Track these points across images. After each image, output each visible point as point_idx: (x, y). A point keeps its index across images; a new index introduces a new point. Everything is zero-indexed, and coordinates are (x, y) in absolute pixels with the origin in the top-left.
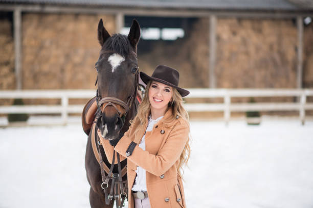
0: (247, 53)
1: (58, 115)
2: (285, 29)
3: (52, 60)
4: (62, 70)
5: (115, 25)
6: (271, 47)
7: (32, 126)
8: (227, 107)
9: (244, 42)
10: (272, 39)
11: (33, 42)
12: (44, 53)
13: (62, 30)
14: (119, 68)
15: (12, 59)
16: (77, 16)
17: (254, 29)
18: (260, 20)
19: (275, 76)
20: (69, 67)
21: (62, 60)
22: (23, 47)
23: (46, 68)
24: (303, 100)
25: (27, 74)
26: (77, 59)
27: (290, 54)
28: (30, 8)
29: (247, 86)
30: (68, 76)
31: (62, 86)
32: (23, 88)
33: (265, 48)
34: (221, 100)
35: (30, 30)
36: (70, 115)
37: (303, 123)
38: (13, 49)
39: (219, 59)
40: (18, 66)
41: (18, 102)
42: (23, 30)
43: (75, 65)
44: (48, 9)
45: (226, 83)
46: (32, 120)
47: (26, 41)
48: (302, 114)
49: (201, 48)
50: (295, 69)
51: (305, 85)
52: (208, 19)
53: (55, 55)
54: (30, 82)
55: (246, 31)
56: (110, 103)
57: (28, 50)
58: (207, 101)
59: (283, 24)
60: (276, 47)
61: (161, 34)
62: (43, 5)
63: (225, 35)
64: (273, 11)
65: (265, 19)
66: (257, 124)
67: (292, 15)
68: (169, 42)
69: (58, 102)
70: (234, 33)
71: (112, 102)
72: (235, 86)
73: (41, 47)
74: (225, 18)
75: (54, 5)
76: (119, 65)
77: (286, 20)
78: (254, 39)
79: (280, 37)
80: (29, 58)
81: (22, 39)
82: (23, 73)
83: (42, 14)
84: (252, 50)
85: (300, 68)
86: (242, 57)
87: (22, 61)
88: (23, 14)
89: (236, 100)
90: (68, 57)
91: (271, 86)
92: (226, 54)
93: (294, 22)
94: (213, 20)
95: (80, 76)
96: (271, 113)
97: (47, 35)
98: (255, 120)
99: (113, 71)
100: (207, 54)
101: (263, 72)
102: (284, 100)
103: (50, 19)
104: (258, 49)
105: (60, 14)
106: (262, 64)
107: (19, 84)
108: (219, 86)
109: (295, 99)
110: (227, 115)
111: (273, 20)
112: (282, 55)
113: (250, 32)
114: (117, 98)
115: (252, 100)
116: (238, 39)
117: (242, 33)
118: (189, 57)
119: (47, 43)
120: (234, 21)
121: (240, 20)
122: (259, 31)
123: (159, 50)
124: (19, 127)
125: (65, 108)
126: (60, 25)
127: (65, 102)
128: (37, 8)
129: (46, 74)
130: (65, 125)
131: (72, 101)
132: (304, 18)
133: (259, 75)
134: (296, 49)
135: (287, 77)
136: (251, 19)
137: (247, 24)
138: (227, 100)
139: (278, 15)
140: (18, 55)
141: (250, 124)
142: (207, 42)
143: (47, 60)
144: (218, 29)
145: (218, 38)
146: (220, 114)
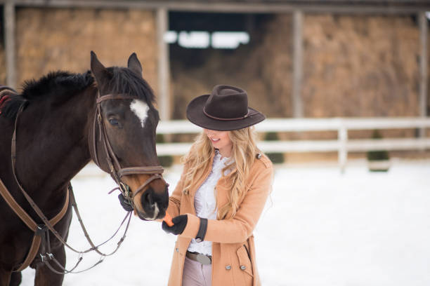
0: (348, 66)
2: (403, 29)
5: (155, 26)
6: (382, 57)
9: (344, 50)
10: (384, 44)
11: (33, 52)
12: (50, 67)
13: (77, 33)
15: (3, 77)
16: (97, 11)
17: (357, 30)
18: (366, 17)
19: (389, 99)
22: (18, 59)
27: (410, 68)
33: (374, 58)
35: (29, 34)
38: (4, 62)
39: (307, 75)
42: (17, 33)
45: (318, 112)
47: (22, 51)
49: (280, 59)
50: (417, 89)
52: (291, 15)
55: (346, 33)
56: (156, 175)
57: (27, 64)
59: (399, 22)
60: (389, 57)
61: (211, 40)
63: (317, 40)
64: (385, 4)
65: (373, 15)
66: (385, 170)
67: (411, 10)
68: (226, 52)
70: (329, 37)
73: (47, 59)
74: (315, 14)
77: (402, 16)
78: (358, 45)
79: (395, 42)
81: (17, 47)
83: (46, 9)
84: (355, 60)
85: (423, 87)
86: (341, 72)
88: (18, 9)
91: (383, 114)
93: (414, 19)
94: (298, 17)
99: (143, 125)
100: (289, 68)
101: (371, 94)
102: (402, 134)
103: (59, 16)
104: (363, 60)
105: (73, 9)
106: (370, 82)
109: (416, 133)
111: (384, 16)
112: (398, 67)
113: (352, 34)
115: (377, 134)
116: (334, 45)
117: (341, 36)
118: (259, 73)
119: (55, 54)
120: (329, 19)
121: (337, 17)
122: (365, 33)
123: (214, 64)
126: (74, 26)
133: (365, 98)
134: (418, 60)
135: (406, 102)
137: (347, 23)
138: (343, 135)
139: (392, 10)
141: (373, 170)
142: (290, 50)
144: (305, 30)
145: (306, 44)
146: (333, 155)
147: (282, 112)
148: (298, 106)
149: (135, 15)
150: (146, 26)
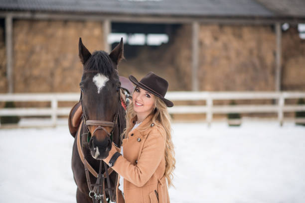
0: (228, 58)
1: (48, 117)
2: (264, 34)
3: (43, 65)
4: (52, 75)
5: (102, 31)
6: (251, 52)
7: (23, 128)
8: (209, 109)
9: (226, 47)
10: (252, 44)
11: (24, 48)
12: (34, 58)
13: (52, 36)
14: (104, 88)
15: (4, 63)
16: (65, 22)
17: (234, 34)
18: (240, 26)
19: (255, 80)
20: (58, 72)
21: (52, 64)
22: (14, 53)
23: (36, 72)
24: (282, 102)
25: (18, 78)
26: (66, 64)
27: (269, 59)
28: (21, 15)
29: (228, 89)
30: (57, 79)
31: (52, 90)
32: (15, 91)
33: (245, 52)
34: (203, 103)
35: (21, 37)
36: (60, 117)
37: (281, 125)
38: (5, 54)
39: (202, 63)
40: (10, 71)
41: (10, 105)
42: (14, 36)
43: (65, 70)
44: (39, 16)
45: (208, 87)
46: (23, 123)
47: (17, 47)
48: (281, 115)
49: (184, 53)
50: (273, 73)
51: (283, 88)
52: (191, 25)
53: (45, 60)
54: (21, 86)
55: (227, 37)
56: (99, 126)
57: (19, 55)
58: (190, 103)
59: (262, 30)
60: (255, 52)
61: (146, 39)
62: (33, 11)
63: (208, 41)
64: (253, 18)
65: (247, 25)
66: (238, 125)
67: (271, 22)
68: (154, 48)
69: (48, 105)
70: (216, 39)
71: (102, 126)
72: (217, 89)
73: (32, 52)
74: (206, 24)
75: (44, 11)
76: (104, 85)
77: (265, 26)
78: (235, 44)
79: (259, 43)
80: (20, 63)
81: (13, 44)
82: (14, 77)
83: (32, 21)
84: (233, 54)
85: (278, 72)
86: (224, 62)
87: (14, 65)
88: (15, 20)
89: (218, 103)
90: (57, 61)
91: (251, 89)
92: (208, 58)
93: (272, 28)
94: (196, 26)
95: (69, 80)
96: (252, 115)
97: (37, 41)
98: (236, 121)
99: (99, 92)
100: (190, 59)
102: (263, 102)
103: (40, 25)
104: (238, 54)
105: (50, 21)
106: (243, 68)
107: (11, 88)
108: (202, 89)
109: (273, 102)
110: (209, 117)
111: (253, 26)
112: (261, 59)
113: (231, 37)
114: (106, 120)
115: (233, 103)
116: (219, 44)
117: (224, 38)
118: (172, 62)
119: (38, 49)
120: (216, 28)
121: (221, 26)
122: (239, 37)
123: (144, 55)
124: (11, 128)
125: (54, 111)
126: (50, 31)
127: (54, 104)
128: (28, 15)
129: (37, 78)
130: (54, 127)
131: (61, 104)
132: (282, 24)
133: (239, 79)
134: (275, 54)
136: (232, 26)
137: (228, 30)
138: (210, 103)
139: (258, 22)
140: (9, 60)
141: (231, 125)
142: (190, 47)
143: (37, 64)
144: (200, 34)
145: (201, 44)
146: (202, 116)
147: (186, 88)
148: (195, 83)
149: (90, 25)
150: (97, 32)
